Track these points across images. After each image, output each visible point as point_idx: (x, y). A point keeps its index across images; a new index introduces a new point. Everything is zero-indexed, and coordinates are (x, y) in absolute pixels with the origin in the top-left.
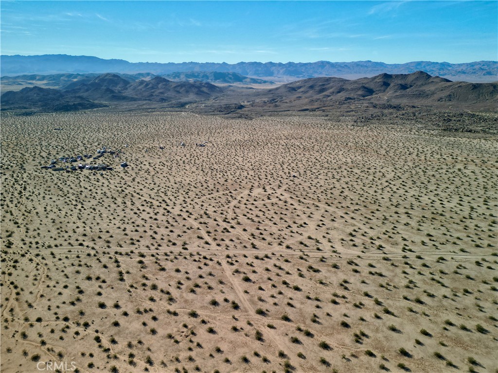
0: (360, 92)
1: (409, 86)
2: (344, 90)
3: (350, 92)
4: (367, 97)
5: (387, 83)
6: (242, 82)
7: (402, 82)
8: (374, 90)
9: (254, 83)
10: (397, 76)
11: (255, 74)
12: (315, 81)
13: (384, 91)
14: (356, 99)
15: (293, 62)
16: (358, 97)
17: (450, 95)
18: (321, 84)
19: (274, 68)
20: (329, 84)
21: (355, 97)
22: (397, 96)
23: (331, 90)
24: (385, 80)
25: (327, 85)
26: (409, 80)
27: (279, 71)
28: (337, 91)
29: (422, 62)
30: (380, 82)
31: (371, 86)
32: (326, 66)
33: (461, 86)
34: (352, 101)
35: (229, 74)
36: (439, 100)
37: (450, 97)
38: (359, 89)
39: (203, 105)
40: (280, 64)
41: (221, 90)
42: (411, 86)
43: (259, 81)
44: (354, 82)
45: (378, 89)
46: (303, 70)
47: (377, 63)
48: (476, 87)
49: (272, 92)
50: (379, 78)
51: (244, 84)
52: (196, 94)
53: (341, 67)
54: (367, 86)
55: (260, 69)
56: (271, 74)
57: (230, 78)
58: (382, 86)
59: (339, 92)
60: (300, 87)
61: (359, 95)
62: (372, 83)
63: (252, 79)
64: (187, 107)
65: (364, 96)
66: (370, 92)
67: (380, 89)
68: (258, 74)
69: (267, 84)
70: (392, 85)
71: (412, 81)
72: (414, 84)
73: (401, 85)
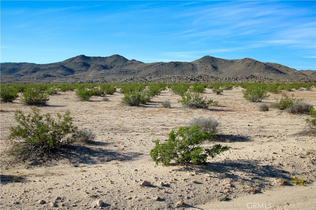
0: (59, 71)
1: (109, 67)
2: (40, 70)
3: (48, 71)
4: (69, 76)
5: (87, 64)
7: (103, 63)
8: (75, 70)
13: (86, 71)
14: (57, 77)
16: (59, 75)
24: (84, 61)
26: (108, 63)
30: (79, 62)
31: (72, 66)
34: (53, 78)
42: (112, 68)
45: (78, 69)
48: (177, 64)
50: (78, 59)
58: (82, 66)
59: (34, 72)
65: (65, 75)
66: (71, 71)
67: (81, 69)
70: (92, 66)
71: (112, 63)
72: (114, 65)
73: (101, 65)
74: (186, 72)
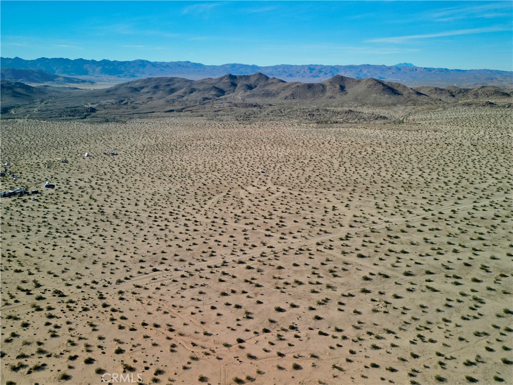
0: (213, 92)
1: (253, 86)
2: (196, 90)
3: (203, 92)
4: (221, 97)
5: (234, 83)
6: (54, 81)
8: (225, 90)
9: (69, 82)
10: (241, 77)
11: (64, 72)
12: (158, 82)
13: (234, 91)
14: (213, 99)
15: (107, 60)
16: (213, 97)
17: (293, 94)
18: (166, 84)
19: (88, 65)
20: (174, 84)
21: (211, 97)
22: (248, 95)
23: (183, 90)
24: (232, 81)
25: (172, 85)
26: (252, 81)
27: (94, 70)
28: (188, 91)
29: (235, 64)
30: (228, 82)
31: (221, 86)
32: (146, 65)
33: (298, 86)
34: (211, 101)
35: (33, 72)
36: (286, 99)
37: (293, 96)
38: (211, 89)
39: (36, 109)
40: (93, 62)
41: (41, 91)
42: (256, 87)
43: (76, 80)
44: (201, 82)
45: (227, 89)
46: (122, 69)
47: (196, 64)
48: (310, 86)
49: (110, 93)
51: (58, 84)
52: (12, 96)
53: (163, 66)
54: (216, 86)
55: (70, 66)
56: (86, 73)
57: (37, 77)
58: (230, 86)
59: (191, 92)
60: (142, 88)
61: (213, 95)
62: (220, 84)
63: (65, 78)
64: (13, 112)
65: (218, 96)
66: (222, 92)
67: (230, 89)
68: (69, 73)
69: (86, 83)
70: (239, 85)
71: (255, 82)
72: (258, 84)
73: (247, 85)
74: (316, 94)
